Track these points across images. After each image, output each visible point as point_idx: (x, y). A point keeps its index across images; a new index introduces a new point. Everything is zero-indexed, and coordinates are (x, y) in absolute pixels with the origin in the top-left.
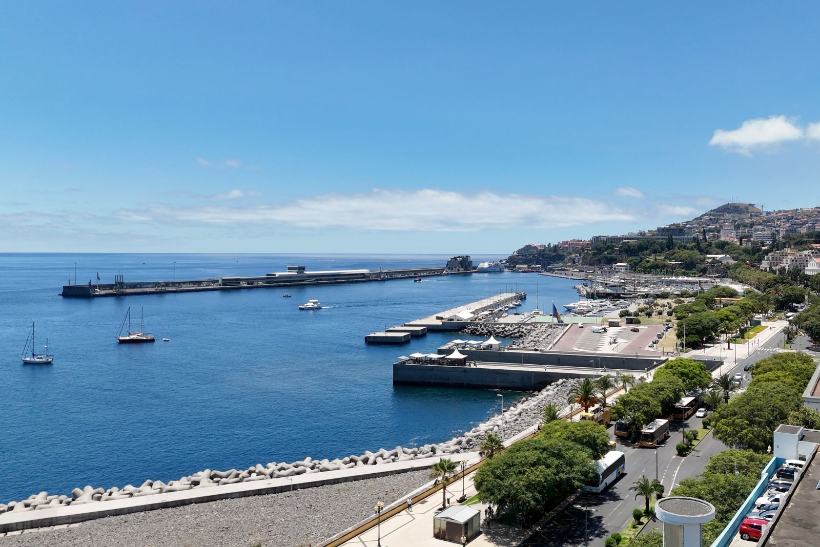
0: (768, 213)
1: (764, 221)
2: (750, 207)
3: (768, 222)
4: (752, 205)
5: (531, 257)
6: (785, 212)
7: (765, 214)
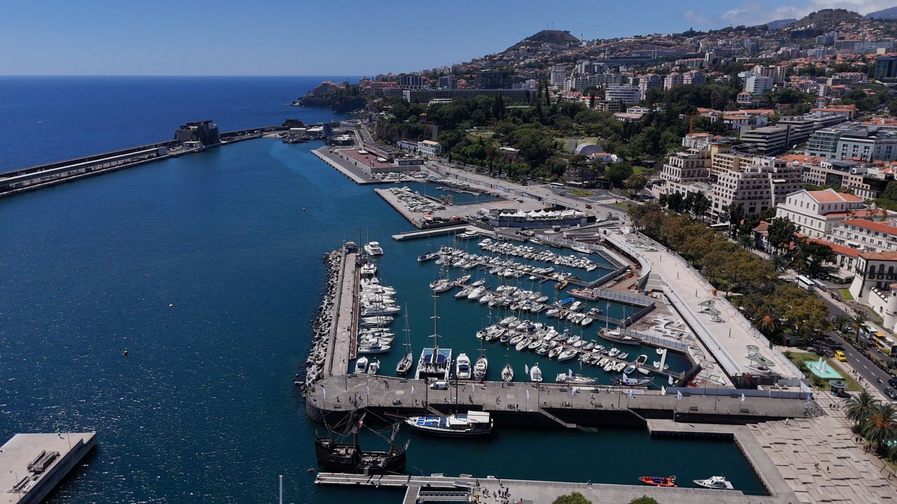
0: (590, 44)
1: (587, 54)
2: (565, 35)
3: (592, 55)
4: (567, 32)
5: (329, 98)
6: (608, 42)
7: (584, 44)
